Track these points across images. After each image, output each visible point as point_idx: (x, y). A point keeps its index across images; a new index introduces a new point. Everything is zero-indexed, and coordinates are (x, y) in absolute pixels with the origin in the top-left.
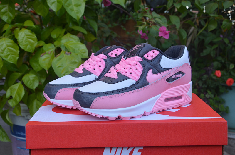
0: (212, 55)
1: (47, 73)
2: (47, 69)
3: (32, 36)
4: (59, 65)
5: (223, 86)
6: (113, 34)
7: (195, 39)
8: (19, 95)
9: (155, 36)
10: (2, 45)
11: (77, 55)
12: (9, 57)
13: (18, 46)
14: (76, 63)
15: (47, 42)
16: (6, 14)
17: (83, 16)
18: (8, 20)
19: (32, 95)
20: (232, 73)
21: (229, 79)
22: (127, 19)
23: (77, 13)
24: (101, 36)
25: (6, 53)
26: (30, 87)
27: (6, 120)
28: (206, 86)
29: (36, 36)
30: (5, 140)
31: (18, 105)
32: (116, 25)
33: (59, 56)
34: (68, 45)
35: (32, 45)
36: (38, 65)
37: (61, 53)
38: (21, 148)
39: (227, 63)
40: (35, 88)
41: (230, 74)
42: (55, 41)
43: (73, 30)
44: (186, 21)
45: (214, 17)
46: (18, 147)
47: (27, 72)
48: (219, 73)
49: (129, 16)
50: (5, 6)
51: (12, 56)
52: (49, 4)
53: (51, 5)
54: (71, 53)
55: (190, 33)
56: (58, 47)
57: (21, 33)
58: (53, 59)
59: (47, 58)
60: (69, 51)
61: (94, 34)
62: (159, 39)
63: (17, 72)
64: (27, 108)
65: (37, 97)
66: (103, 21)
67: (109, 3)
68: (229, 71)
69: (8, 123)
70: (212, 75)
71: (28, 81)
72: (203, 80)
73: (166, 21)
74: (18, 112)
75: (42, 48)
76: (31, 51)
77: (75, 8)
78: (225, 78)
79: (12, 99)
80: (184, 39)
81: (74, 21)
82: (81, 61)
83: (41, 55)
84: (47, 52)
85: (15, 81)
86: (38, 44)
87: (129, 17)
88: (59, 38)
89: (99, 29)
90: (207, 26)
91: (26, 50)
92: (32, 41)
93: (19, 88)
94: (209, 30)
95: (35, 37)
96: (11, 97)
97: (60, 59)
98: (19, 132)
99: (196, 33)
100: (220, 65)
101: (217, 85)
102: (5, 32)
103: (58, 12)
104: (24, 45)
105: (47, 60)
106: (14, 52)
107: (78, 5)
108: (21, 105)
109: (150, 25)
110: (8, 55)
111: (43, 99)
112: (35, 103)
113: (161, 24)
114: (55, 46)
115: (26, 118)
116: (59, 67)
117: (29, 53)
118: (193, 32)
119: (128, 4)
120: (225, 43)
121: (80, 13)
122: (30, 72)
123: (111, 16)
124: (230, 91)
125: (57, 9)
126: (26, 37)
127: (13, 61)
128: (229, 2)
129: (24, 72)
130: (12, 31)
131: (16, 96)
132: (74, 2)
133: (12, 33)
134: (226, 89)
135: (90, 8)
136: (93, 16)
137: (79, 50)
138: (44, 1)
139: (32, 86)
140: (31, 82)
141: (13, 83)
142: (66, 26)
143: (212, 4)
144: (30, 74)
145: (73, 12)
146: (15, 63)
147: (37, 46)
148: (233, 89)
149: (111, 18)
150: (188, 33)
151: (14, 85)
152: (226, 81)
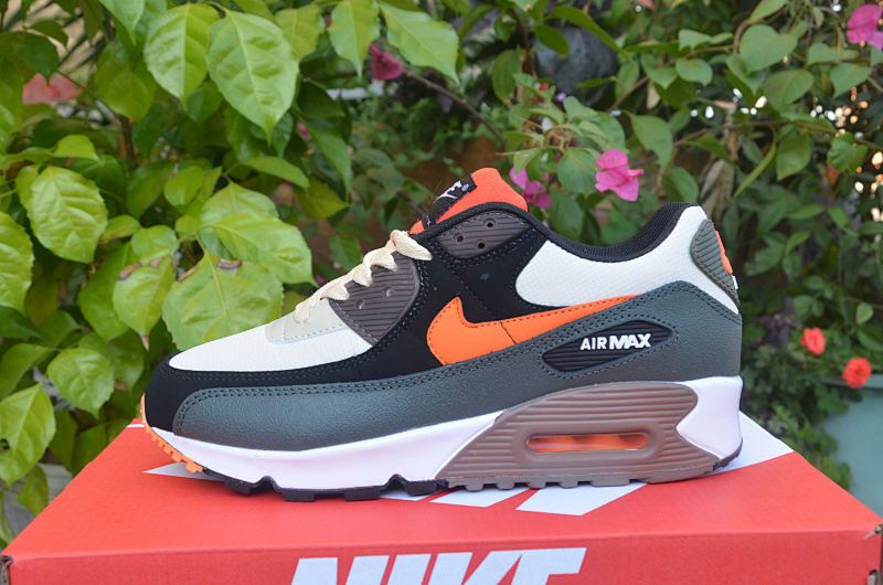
0: (788, 271)
1: (146, 345)
2: (143, 332)
3: (85, 196)
4: (192, 315)
5: (829, 387)
6: (415, 189)
7: (725, 211)
8: (33, 434)
9: (581, 191)
11: (266, 270)
13: (28, 237)
14: (260, 303)
15: (149, 219)
17: (290, 111)
19: (90, 433)
20: (863, 338)
21: (855, 363)
22: (466, 135)
23: (266, 102)
24: (368, 201)
26: (80, 402)
28: (769, 390)
29: (102, 195)
31: (37, 473)
32: (423, 156)
33: (192, 276)
34: (230, 230)
35: (85, 230)
36: (111, 315)
37: (201, 263)
39: (842, 299)
40: (97, 405)
41: (856, 342)
42: (180, 215)
43: (254, 173)
44: (694, 139)
45: (798, 125)
47: (71, 341)
48: (816, 339)
49: (476, 122)
51: (5, 278)
52: (152, 70)
53: (163, 72)
54: (240, 265)
55: (706, 187)
56: (192, 239)
57: (44, 183)
58: (168, 288)
59: (145, 285)
60: (235, 256)
61: (338, 188)
62: (591, 211)
63: (32, 341)
66: (375, 145)
67: (395, 66)
68: (853, 331)
70: (791, 346)
71: (72, 379)
72: (760, 364)
73: (621, 134)
74: (36, 499)
75: (126, 247)
76: (85, 256)
77: (257, 83)
78: (836, 357)
79: (8, 453)
81: (258, 136)
82: (283, 296)
83: (123, 274)
84: (144, 261)
85: (18, 377)
86: (108, 227)
87: (473, 130)
88: (195, 204)
89: (358, 169)
90: (774, 160)
91: (61, 253)
92: (87, 217)
93: (33, 407)
94: (781, 176)
95: (97, 199)
97: (197, 289)
99: (729, 187)
100: (817, 310)
101: (807, 384)
103: (190, 99)
104: (52, 235)
105: (146, 293)
106: (12, 261)
107: (268, 73)
108: (50, 470)
109: (561, 147)
113: (602, 143)
114: (177, 235)
116: (194, 320)
118: (717, 183)
119: (471, 79)
120: (832, 226)
121: (275, 103)
122: (81, 343)
123: (406, 123)
124: (853, 406)
125: (186, 88)
126: (60, 199)
127: (8, 299)
128: (852, 68)
129: (58, 340)
130: (7, 179)
131: (21, 441)
132: (251, 58)
133: (12, 186)
134: (841, 396)
135: (321, 86)
136: (332, 120)
137: (273, 249)
138: (136, 58)
139: (88, 397)
140: (82, 382)
141: (14, 387)
142: (228, 158)
143: (790, 76)
144: (80, 350)
145: (250, 98)
146: (19, 306)
147: (108, 236)
148: (865, 397)
149: (405, 131)
150: (701, 186)
151: (16, 396)
152: (841, 367)
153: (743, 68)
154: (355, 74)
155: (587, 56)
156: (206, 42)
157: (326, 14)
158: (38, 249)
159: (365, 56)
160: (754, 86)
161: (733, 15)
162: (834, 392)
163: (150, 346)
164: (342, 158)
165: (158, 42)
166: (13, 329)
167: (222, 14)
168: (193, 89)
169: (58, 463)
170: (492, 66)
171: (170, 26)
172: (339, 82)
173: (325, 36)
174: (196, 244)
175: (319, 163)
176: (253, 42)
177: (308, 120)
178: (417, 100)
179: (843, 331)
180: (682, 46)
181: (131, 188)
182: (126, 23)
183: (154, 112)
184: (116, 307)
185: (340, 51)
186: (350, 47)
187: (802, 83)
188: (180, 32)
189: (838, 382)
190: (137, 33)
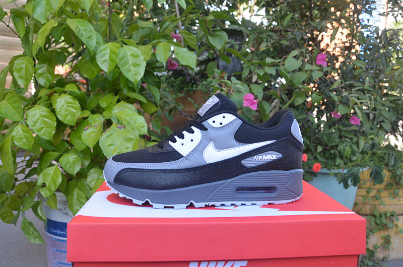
1: (92, 151)
2: (91, 147)
3: (74, 104)
4: (109, 144)
6: (179, 105)
8: (54, 182)
10: (35, 115)
11: (133, 129)
12: (43, 131)
13: (55, 117)
14: (132, 139)
15: (93, 112)
16: (44, 75)
17: (142, 79)
18: (45, 82)
19: (71, 182)
20: (318, 157)
21: (316, 164)
22: (194, 89)
23: (135, 75)
24: (162, 108)
25: (38, 125)
26: (69, 171)
27: (38, 214)
29: (80, 104)
30: (38, 242)
31: (54, 195)
33: (109, 131)
34: (122, 116)
35: (73, 115)
36: (81, 142)
37: (112, 126)
38: (57, 250)
39: (312, 145)
40: (76, 172)
41: (316, 158)
42: (104, 111)
43: (128, 98)
44: (269, 92)
46: (54, 249)
47: (67, 151)
48: (305, 157)
49: (197, 85)
50: (42, 65)
51: (47, 130)
52: (98, 63)
53: (102, 64)
54: (125, 127)
55: (272, 107)
56: (108, 119)
57: (61, 99)
58: (101, 134)
59: (93, 132)
60: (123, 124)
61: (155, 104)
63: (54, 151)
64: (65, 199)
65: (79, 184)
66: (165, 91)
67: (175, 66)
68: (315, 155)
69: (41, 218)
71: (67, 163)
73: (248, 89)
74: (53, 203)
75: (86, 120)
76: (73, 124)
77: (132, 68)
78: (310, 163)
79: (45, 187)
80: (267, 113)
81: (130, 86)
83: (85, 129)
84: (93, 125)
85: (50, 162)
86: (81, 114)
87: (196, 87)
88: (110, 107)
89: (161, 99)
90: (294, 100)
91: (65, 122)
92: (74, 111)
93: (54, 172)
94: (296, 104)
95: (78, 105)
96: (44, 185)
97: (111, 135)
98: (54, 229)
99: (278, 108)
102: (40, 99)
103: (110, 72)
104: (62, 116)
105: (93, 135)
106: (49, 124)
108: (58, 194)
109: (231, 92)
110: (42, 128)
111: (86, 187)
112: (76, 192)
114: (103, 117)
115: (64, 211)
116: (109, 145)
117: (71, 127)
118: (275, 107)
121: (138, 75)
122: (70, 152)
123: (174, 84)
124: (315, 179)
125: (109, 69)
126: (65, 105)
127: (47, 137)
128: (318, 72)
129: (63, 151)
130: (49, 97)
131: (50, 183)
132: (131, 60)
133: (49, 99)
134: (311, 175)
135: (151, 71)
136: (154, 82)
137: (135, 123)
138: (93, 59)
139: (72, 170)
140: (70, 165)
141: (48, 166)
142: (120, 93)
143: (300, 73)
144: (70, 154)
145: (130, 73)
146: (51, 139)
147: (81, 117)
148: (318, 176)
149: (174, 87)
150: (271, 106)
151: (48, 168)
152: (312, 166)
153: (286, 70)
154: (163, 67)
155: (233, 65)
156: (117, 55)
157: (154, 48)
158: (58, 120)
159: (166, 61)
160: (289, 76)
161: (278, 55)
162: (309, 174)
163: (93, 152)
164: (157, 94)
165: (101, 54)
166: (48, 147)
167: (122, 46)
168: (111, 70)
169: (61, 192)
170: (203, 67)
171: (104, 49)
172: (157, 69)
173: (154, 54)
174: (110, 120)
175: (148, 96)
176: (132, 55)
177: (147, 82)
178: (179, 77)
179: (312, 154)
180: (267, 62)
181: (88, 102)
182: (90, 48)
183: (97, 77)
184: (82, 139)
185: (158, 59)
186: (162, 58)
187: (303, 76)
188: (108, 51)
189: (311, 171)
190: (93, 51)
